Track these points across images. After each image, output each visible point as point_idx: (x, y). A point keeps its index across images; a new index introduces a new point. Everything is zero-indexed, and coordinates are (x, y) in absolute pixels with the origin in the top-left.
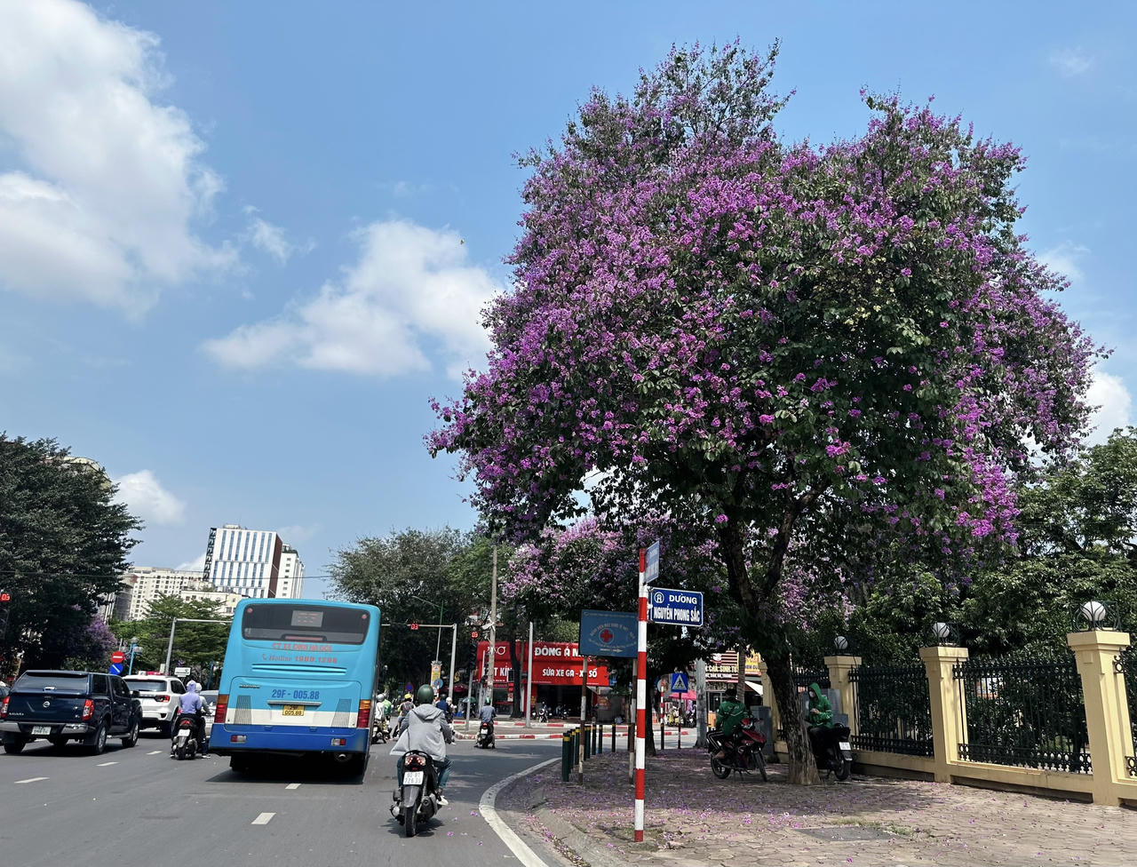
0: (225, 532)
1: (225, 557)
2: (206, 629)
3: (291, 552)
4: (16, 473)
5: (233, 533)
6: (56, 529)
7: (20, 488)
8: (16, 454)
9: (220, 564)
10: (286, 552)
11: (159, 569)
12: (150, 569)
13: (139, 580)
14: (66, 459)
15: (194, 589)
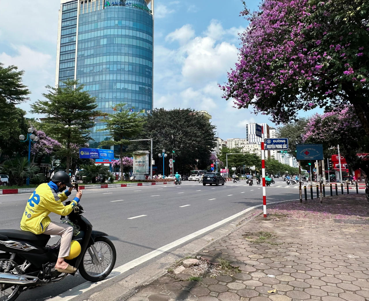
0: (251, 125)
1: (252, 133)
2: (239, 156)
3: (273, 129)
4: (183, 119)
5: (253, 125)
6: (195, 132)
7: (185, 122)
8: (183, 113)
9: (251, 135)
10: (271, 129)
11: (235, 139)
12: (233, 139)
13: (228, 143)
14: (194, 112)
15: (244, 144)
